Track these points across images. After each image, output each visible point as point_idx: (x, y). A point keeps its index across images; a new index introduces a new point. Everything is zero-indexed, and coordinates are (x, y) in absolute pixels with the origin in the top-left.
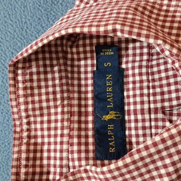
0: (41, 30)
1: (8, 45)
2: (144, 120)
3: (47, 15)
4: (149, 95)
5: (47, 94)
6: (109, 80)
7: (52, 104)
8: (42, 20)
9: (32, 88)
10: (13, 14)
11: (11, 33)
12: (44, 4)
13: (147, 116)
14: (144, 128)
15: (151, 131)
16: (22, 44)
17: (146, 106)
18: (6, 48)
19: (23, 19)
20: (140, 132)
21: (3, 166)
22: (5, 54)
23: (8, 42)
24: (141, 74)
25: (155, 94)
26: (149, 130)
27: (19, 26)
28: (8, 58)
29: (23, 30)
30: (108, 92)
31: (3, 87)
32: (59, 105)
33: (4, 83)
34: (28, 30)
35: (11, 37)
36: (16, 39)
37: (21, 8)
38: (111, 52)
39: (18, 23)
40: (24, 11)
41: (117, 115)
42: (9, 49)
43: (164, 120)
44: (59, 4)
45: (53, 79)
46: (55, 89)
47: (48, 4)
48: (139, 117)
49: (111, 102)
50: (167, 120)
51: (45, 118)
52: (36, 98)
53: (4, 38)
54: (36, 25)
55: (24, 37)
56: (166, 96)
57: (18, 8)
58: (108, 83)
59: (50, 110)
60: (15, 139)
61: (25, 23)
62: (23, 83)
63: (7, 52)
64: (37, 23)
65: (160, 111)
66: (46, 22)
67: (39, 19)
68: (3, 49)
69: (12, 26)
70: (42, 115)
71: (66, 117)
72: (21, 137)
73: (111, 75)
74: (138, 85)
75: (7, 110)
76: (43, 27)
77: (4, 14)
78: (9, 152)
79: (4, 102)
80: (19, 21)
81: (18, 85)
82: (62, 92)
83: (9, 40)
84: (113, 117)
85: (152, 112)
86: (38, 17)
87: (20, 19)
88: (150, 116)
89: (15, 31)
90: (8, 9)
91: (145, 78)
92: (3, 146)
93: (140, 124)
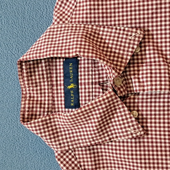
0: (33, 32)
1: (14, 41)
2: (89, 88)
3: (37, 24)
4: (92, 75)
5: (39, 75)
7: (42, 80)
8: (34, 26)
9: (31, 72)
10: (17, 22)
11: (16, 34)
12: (35, 17)
13: (91, 86)
14: (89, 92)
15: (92, 94)
16: (22, 40)
17: (90, 81)
18: (13, 43)
19: (23, 26)
20: (87, 94)
21: (11, 110)
22: (12, 46)
23: (14, 39)
24: (88, 63)
25: (95, 75)
26: (91, 93)
27: (20, 30)
28: (14, 48)
29: (23, 32)
31: (11, 65)
32: (46, 81)
33: (12, 63)
34: (26, 33)
35: (16, 36)
36: (19, 37)
37: (22, 18)
39: (20, 28)
40: (23, 21)
41: (75, 86)
42: (15, 43)
43: (99, 88)
44: (44, 17)
45: (42, 67)
46: (43, 72)
47: (38, 17)
48: (87, 86)
49: (72, 79)
50: (101, 88)
51: (39, 88)
52: (33, 78)
53: (12, 36)
54: (31, 30)
55: (24, 36)
56: (101, 76)
57: (20, 19)
58: (70, 68)
59: (41, 84)
60: (22, 97)
61: (24, 28)
62: (26, 70)
63: (13, 45)
64: (31, 29)
65: (97, 83)
66: (37, 28)
67: (33, 26)
68: (11, 43)
69: (16, 29)
70: (36, 86)
71: (50, 87)
74: (86, 69)
75: (14, 78)
76: (35, 31)
77: (11, 21)
78: (15, 102)
79: (12, 74)
80: (21, 26)
81: (23, 71)
82: (47, 74)
83: (15, 38)
84: (73, 87)
85: (94, 84)
86: (32, 24)
87: (21, 25)
88: (92, 86)
89: (18, 33)
90: (14, 19)
91: (90, 65)
92: (12, 99)
93: (87, 90)
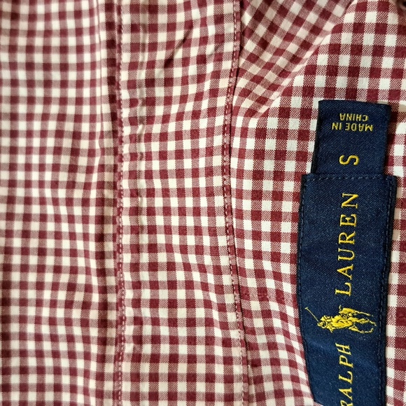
6: (348, 211)
30: (342, 246)
38: (365, 123)
41: (363, 321)
58: (344, 218)
62: (132, 196)
72: (121, 336)
73: (355, 196)
81: (121, 203)
84: (350, 324)
